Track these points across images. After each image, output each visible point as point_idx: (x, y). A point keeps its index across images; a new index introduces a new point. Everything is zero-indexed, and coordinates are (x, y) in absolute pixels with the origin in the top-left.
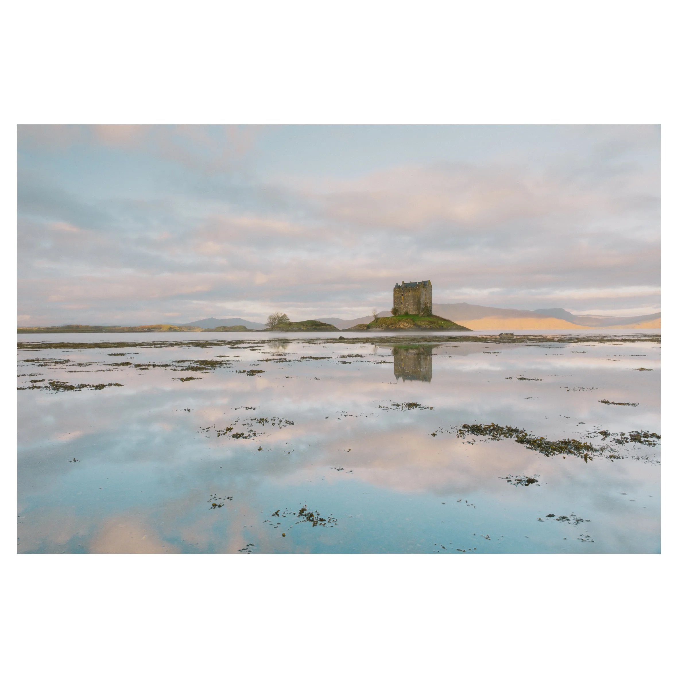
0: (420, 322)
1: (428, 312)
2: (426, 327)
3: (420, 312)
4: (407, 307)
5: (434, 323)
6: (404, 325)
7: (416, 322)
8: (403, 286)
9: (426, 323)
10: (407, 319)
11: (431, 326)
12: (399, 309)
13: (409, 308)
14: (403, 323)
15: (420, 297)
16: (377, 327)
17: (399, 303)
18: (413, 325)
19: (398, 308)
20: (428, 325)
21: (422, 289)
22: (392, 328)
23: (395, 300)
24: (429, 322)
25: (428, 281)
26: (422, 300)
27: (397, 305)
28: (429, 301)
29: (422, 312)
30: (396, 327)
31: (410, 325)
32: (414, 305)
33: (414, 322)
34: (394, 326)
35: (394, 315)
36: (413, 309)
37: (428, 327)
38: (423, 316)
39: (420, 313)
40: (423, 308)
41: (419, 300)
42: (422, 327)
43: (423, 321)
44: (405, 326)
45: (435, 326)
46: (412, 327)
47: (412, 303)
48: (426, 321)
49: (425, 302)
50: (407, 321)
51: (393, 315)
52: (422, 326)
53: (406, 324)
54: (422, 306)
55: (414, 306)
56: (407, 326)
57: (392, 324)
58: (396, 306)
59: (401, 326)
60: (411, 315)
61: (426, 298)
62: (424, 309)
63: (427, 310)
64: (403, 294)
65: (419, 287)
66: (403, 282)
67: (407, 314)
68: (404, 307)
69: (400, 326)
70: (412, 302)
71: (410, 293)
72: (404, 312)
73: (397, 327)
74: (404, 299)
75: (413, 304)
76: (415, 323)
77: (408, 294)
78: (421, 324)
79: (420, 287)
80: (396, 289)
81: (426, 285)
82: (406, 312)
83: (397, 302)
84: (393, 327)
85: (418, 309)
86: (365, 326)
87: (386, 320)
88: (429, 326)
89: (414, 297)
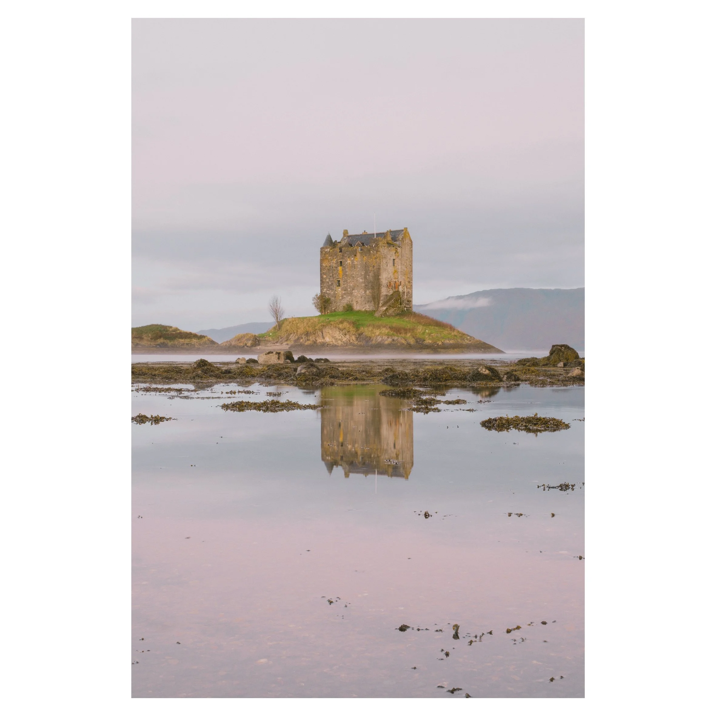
0: (370, 329)
1: (401, 304)
2: (382, 340)
3: (380, 305)
4: (351, 294)
5: (406, 331)
6: (333, 337)
7: (362, 329)
8: (343, 243)
9: (385, 331)
10: (342, 322)
11: (393, 340)
12: (333, 299)
13: (356, 297)
14: (330, 332)
15: (379, 269)
16: (277, 342)
17: (332, 284)
18: (354, 338)
19: (329, 294)
20: (388, 335)
21: (384, 250)
22: (306, 344)
23: (325, 276)
24: (391, 328)
25: (402, 230)
26: (385, 278)
27: (329, 287)
28: (404, 280)
29: (383, 305)
30: (316, 340)
31: (348, 336)
32: (366, 288)
33: (358, 329)
34: (312, 338)
35: (321, 311)
36: (363, 299)
37: (386, 342)
38: (385, 314)
39: (378, 307)
40: (387, 295)
41: (377, 277)
42: (374, 342)
43: (379, 327)
44: (336, 340)
45: (406, 340)
46: (351, 341)
47: (362, 283)
48: (385, 327)
49: (395, 280)
50: (341, 326)
51: (320, 314)
52: (375, 338)
53: (338, 334)
54: (384, 291)
55: (365, 292)
56: (341, 340)
57: (307, 334)
58: (325, 290)
59: (328, 339)
60: (359, 312)
61: (396, 272)
62: (389, 299)
63: (397, 300)
64: (341, 262)
65: (377, 245)
66: (345, 232)
67: (349, 309)
68: (345, 294)
69: (324, 338)
70: (361, 280)
71: (358, 260)
72: (345, 305)
73: (320, 340)
74: (345, 274)
75: (363, 285)
76: (359, 332)
77: (353, 261)
78: (373, 335)
79: (381, 244)
80: (327, 248)
81: (396, 241)
82: (347, 305)
83: (328, 280)
84: (308, 340)
85: (375, 298)
86: (248, 340)
87: (298, 325)
88: (390, 340)
89: (366, 267)
